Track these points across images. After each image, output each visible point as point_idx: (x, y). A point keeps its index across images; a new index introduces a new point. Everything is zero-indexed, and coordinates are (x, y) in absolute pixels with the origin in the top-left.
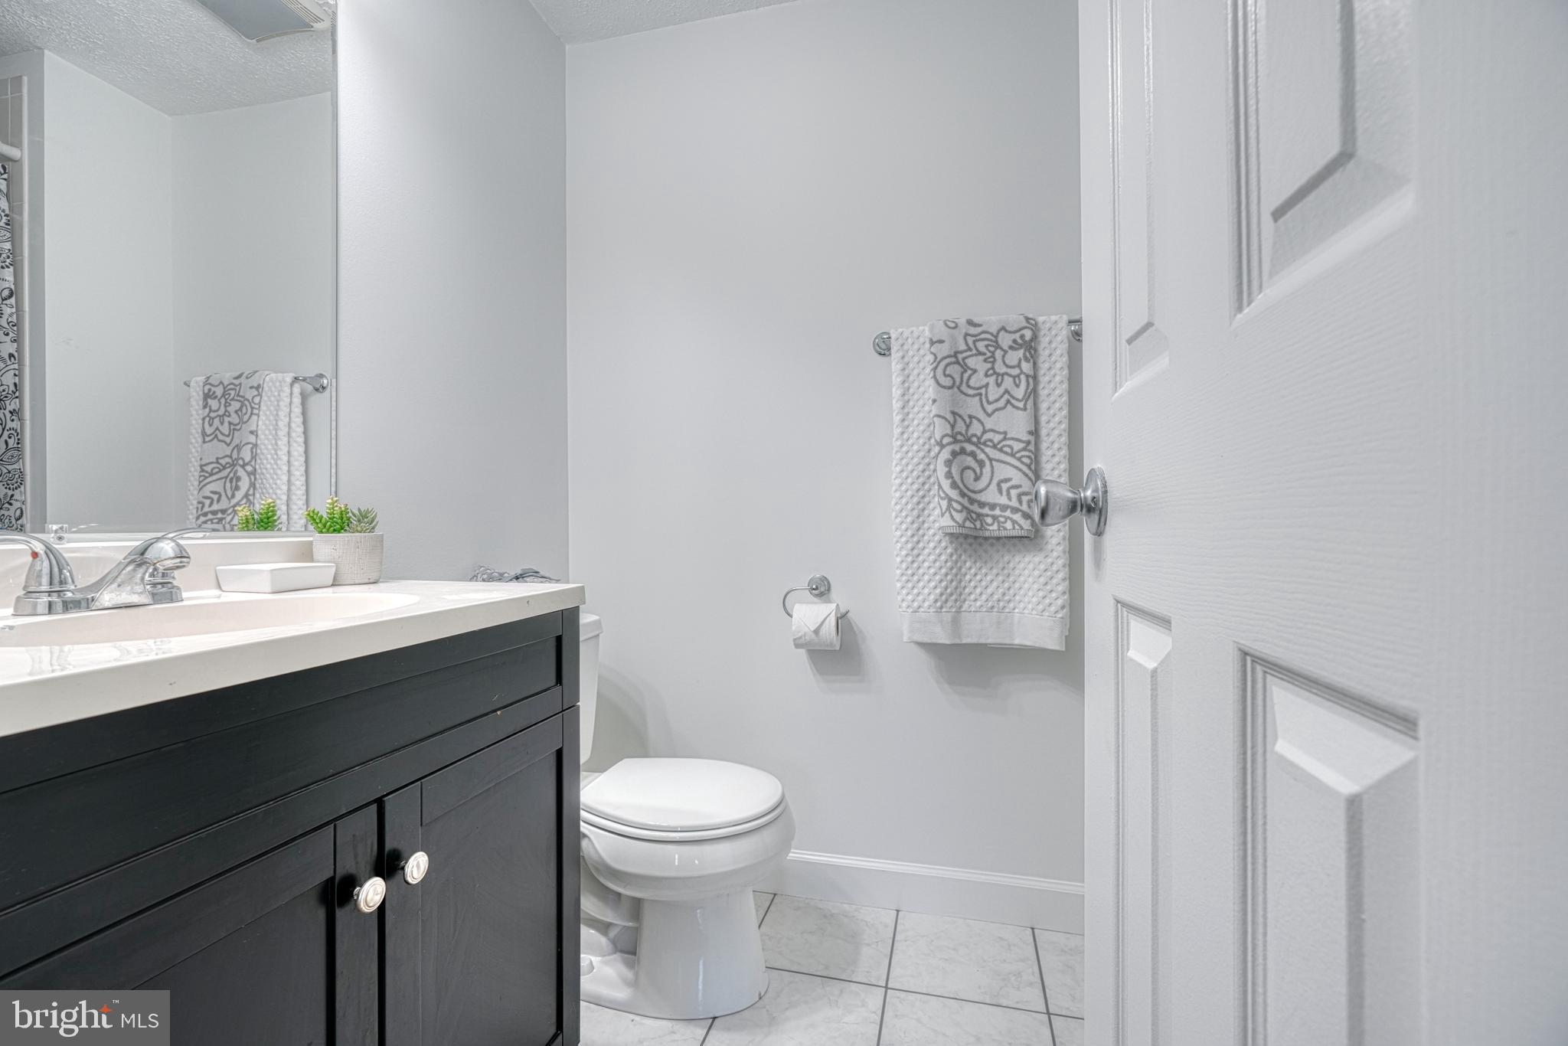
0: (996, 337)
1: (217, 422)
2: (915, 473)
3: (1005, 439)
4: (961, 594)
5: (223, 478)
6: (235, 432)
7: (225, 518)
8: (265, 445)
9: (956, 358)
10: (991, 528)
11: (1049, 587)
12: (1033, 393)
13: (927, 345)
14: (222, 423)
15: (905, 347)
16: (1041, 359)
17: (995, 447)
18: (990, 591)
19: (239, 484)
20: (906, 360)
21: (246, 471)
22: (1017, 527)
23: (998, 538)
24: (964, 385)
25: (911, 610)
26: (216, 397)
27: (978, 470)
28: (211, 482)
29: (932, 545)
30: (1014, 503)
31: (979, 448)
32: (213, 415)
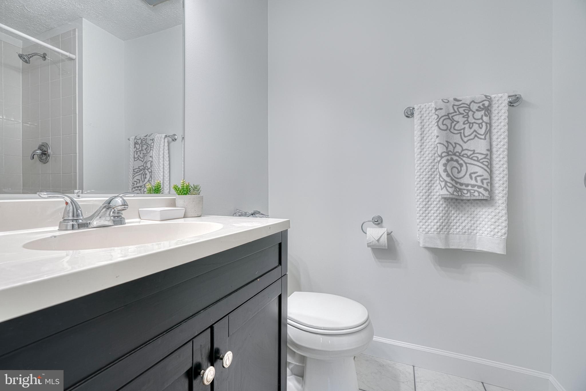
0: (469, 105)
1: (139, 153)
2: (427, 170)
3: (474, 153)
4: (449, 226)
5: (141, 174)
6: (145, 157)
7: (141, 189)
8: (155, 161)
9: (448, 116)
10: (466, 195)
11: (497, 224)
12: (489, 132)
13: (434, 111)
14: (140, 154)
15: (422, 113)
16: (493, 115)
17: (468, 157)
18: (464, 224)
19: (146, 176)
20: (423, 118)
21: (148, 171)
22: (481, 195)
23: (469, 200)
24: (452, 129)
25: (425, 232)
26: (138, 144)
27: (459, 168)
28: (136, 176)
29: (435, 203)
30: (479, 183)
31: (460, 158)
32: (137, 150)
